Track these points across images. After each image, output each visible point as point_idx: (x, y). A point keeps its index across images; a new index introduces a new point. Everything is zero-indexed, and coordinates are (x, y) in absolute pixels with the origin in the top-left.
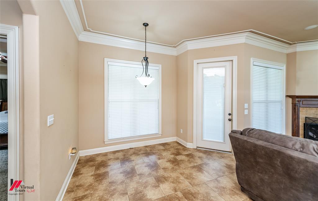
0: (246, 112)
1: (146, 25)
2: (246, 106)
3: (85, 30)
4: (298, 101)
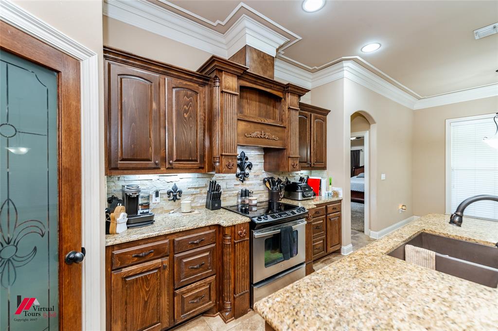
3: (420, 99)
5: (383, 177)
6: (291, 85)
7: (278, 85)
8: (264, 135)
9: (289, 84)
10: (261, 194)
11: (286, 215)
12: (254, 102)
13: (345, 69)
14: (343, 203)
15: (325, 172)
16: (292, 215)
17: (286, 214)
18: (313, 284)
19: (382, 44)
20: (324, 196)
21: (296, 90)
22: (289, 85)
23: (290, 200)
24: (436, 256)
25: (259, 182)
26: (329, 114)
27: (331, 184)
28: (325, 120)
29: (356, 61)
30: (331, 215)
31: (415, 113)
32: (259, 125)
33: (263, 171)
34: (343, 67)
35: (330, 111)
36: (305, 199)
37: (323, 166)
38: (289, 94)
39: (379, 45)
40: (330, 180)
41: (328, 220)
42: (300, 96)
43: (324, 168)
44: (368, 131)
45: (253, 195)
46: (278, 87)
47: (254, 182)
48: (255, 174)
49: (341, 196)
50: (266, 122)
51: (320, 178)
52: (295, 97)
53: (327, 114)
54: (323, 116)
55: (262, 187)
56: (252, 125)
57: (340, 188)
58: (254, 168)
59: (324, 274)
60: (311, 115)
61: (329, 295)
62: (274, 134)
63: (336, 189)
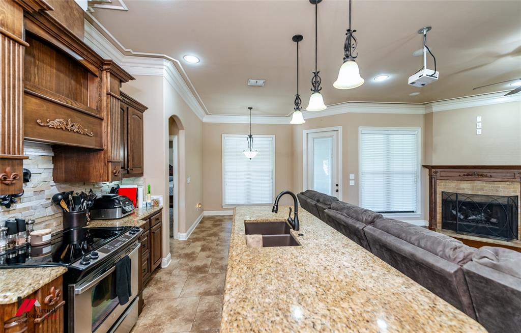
0: (352, 183)
1: (251, 108)
2: (352, 176)
3: (207, 114)
4: (436, 172)
5: (189, 180)
6: (113, 63)
7: (95, 57)
8: (72, 126)
9: (111, 61)
10: (46, 223)
11: (120, 243)
12: (48, 68)
13: (164, 67)
14: (164, 212)
15: (142, 179)
16: (127, 241)
17: (119, 241)
18: (240, 300)
19: (201, 61)
20: (143, 208)
21: (118, 73)
22: (110, 63)
23: (102, 222)
24: (263, 237)
25: (44, 202)
26: (146, 111)
27: (149, 193)
28: (141, 118)
29: (175, 64)
30: (154, 227)
31: (204, 125)
32: (64, 109)
33: (52, 183)
34: (163, 65)
35: (147, 108)
36: (126, 214)
37: (140, 172)
38: (109, 74)
39: (198, 61)
40: (149, 187)
41: (152, 234)
42: (121, 81)
43: (142, 174)
44: (176, 136)
45: (34, 228)
46: (92, 58)
47: (33, 203)
48: (36, 189)
49: (161, 204)
50: (75, 106)
51: (136, 187)
52: (116, 81)
53: (144, 111)
54: (140, 112)
55: (50, 211)
56: (51, 106)
57: (160, 196)
58: (34, 180)
59: (236, 286)
60: (127, 108)
61: (258, 300)
62: (88, 128)
63: (155, 197)
